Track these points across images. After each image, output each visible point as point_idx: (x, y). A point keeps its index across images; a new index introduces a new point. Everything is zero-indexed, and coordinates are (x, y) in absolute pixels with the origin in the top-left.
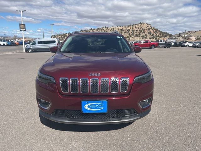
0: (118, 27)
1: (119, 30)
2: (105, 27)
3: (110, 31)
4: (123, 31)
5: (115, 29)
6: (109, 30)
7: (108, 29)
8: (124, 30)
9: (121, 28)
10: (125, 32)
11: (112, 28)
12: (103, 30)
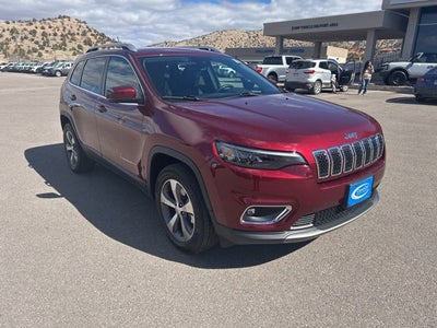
1: (4, 31)
8: (20, 32)
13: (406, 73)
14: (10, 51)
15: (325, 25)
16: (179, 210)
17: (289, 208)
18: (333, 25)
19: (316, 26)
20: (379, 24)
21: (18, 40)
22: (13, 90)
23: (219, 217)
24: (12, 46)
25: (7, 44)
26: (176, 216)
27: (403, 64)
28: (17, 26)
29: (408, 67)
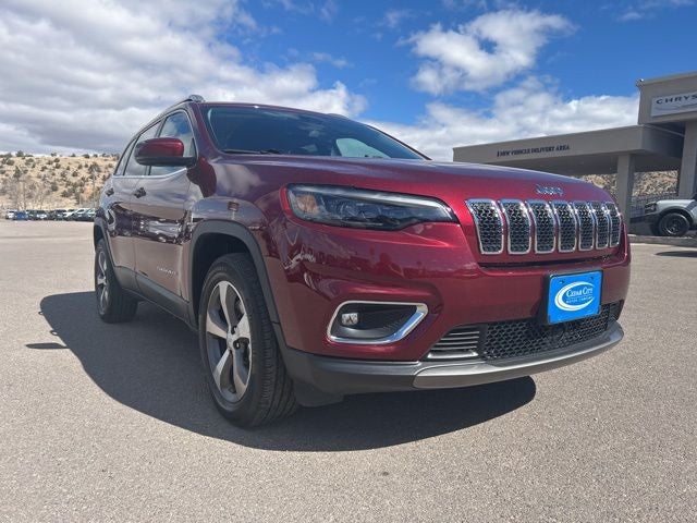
0: (74, 156)
1: (80, 167)
2: (19, 155)
3: (44, 169)
4: (99, 171)
5: (64, 165)
6: (39, 167)
7: (32, 161)
8: (103, 169)
9: (90, 162)
10: (107, 175)
11: (53, 159)
12: (11, 163)
13: (688, 216)
14: (84, 196)
15: (550, 149)
16: (231, 339)
17: (422, 311)
18: (562, 148)
19: (535, 151)
20: (637, 145)
21: (99, 180)
22: (70, 239)
23: (291, 335)
24: (89, 188)
25: (81, 185)
26: (227, 353)
27: (682, 203)
28: (100, 162)
29: (691, 206)
